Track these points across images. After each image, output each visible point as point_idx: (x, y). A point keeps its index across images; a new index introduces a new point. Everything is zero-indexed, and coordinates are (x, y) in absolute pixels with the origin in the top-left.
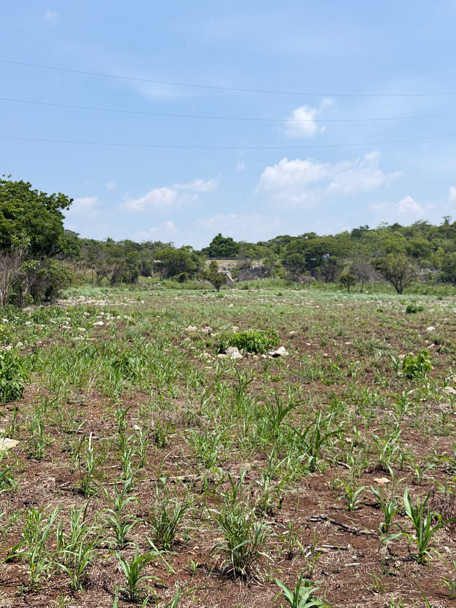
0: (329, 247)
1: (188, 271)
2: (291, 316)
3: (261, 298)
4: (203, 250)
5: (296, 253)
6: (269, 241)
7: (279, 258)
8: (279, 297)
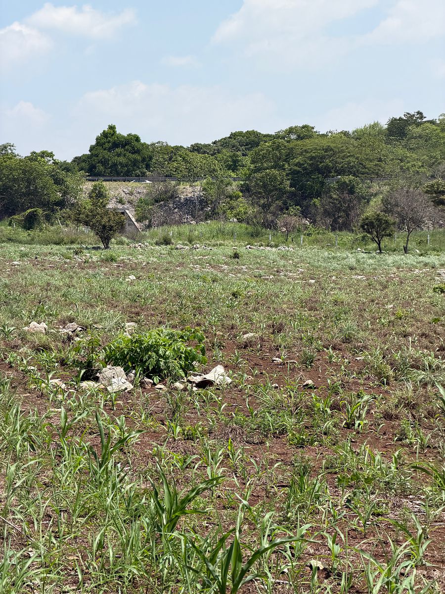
0: (341, 156)
1: (45, 205)
2: (253, 300)
3: (195, 263)
4: (77, 160)
5: (271, 167)
8: (233, 260)
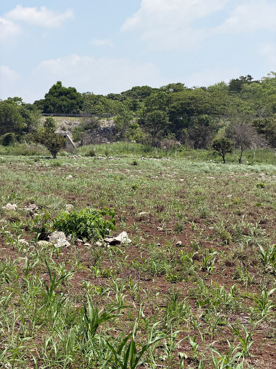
0: (201, 102)
1: (16, 130)
2: (145, 191)
3: (110, 168)
4: (37, 103)
5: (157, 110)
6: (122, 93)
7: (135, 116)
8: (133, 166)
